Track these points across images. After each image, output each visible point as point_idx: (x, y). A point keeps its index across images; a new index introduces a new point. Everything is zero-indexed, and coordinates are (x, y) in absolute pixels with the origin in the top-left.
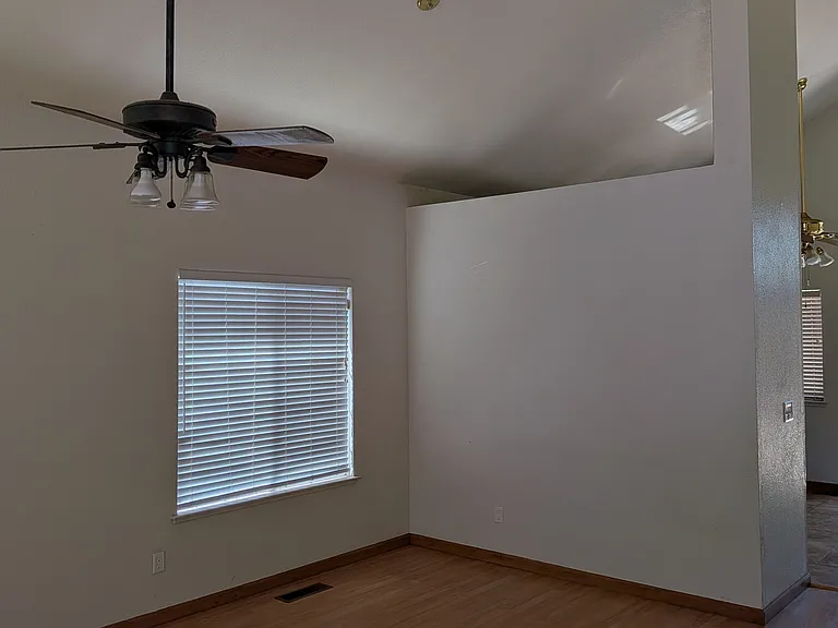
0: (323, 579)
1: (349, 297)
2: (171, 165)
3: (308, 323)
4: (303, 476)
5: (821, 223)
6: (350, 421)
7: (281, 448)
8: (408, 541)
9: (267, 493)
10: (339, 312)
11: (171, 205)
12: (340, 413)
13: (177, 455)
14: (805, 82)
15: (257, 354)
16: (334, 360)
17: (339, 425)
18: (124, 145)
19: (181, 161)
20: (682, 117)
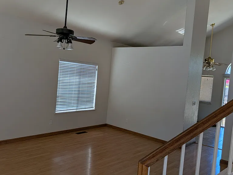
0: (86, 131)
1: (97, 68)
2: (65, 41)
3: (87, 73)
4: (83, 108)
5: (214, 60)
6: (95, 96)
7: (79, 101)
8: (105, 125)
9: (75, 110)
10: (94, 71)
11: (64, 49)
12: (93, 95)
13: (56, 100)
14: (214, 25)
15: (75, 79)
16: (92, 82)
17: (92, 97)
18: (56, 36)
19: (66, 40)
20: (182, 31)
